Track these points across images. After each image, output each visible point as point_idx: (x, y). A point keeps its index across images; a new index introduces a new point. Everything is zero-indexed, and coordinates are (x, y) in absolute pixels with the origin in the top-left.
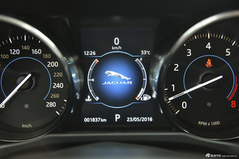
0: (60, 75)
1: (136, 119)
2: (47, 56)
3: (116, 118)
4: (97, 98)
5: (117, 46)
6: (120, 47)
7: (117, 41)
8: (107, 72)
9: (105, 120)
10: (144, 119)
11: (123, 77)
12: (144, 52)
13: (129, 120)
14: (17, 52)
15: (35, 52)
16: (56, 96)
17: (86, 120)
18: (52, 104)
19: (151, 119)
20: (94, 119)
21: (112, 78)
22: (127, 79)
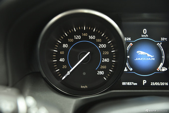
0: (107, 53)
1: (157, 84)
2: (98, 40)
3: (144, 83)
4: (131, 69)
5: (145, 34)
6: (147, 36)
7: (145, 31)
8: (138, 52)
9: (136, 84)
10: (162, 84)
11: (149, 55)
12: (163, 39)
13: (153, 84)
14: (79, 37)
15: (91, 37)
16: (104, 67)
17: (124, 84)
18: (101, 73)
19: (167, 84)
20: (129, 83)
21: (141, 56)
22: (152, 56)
